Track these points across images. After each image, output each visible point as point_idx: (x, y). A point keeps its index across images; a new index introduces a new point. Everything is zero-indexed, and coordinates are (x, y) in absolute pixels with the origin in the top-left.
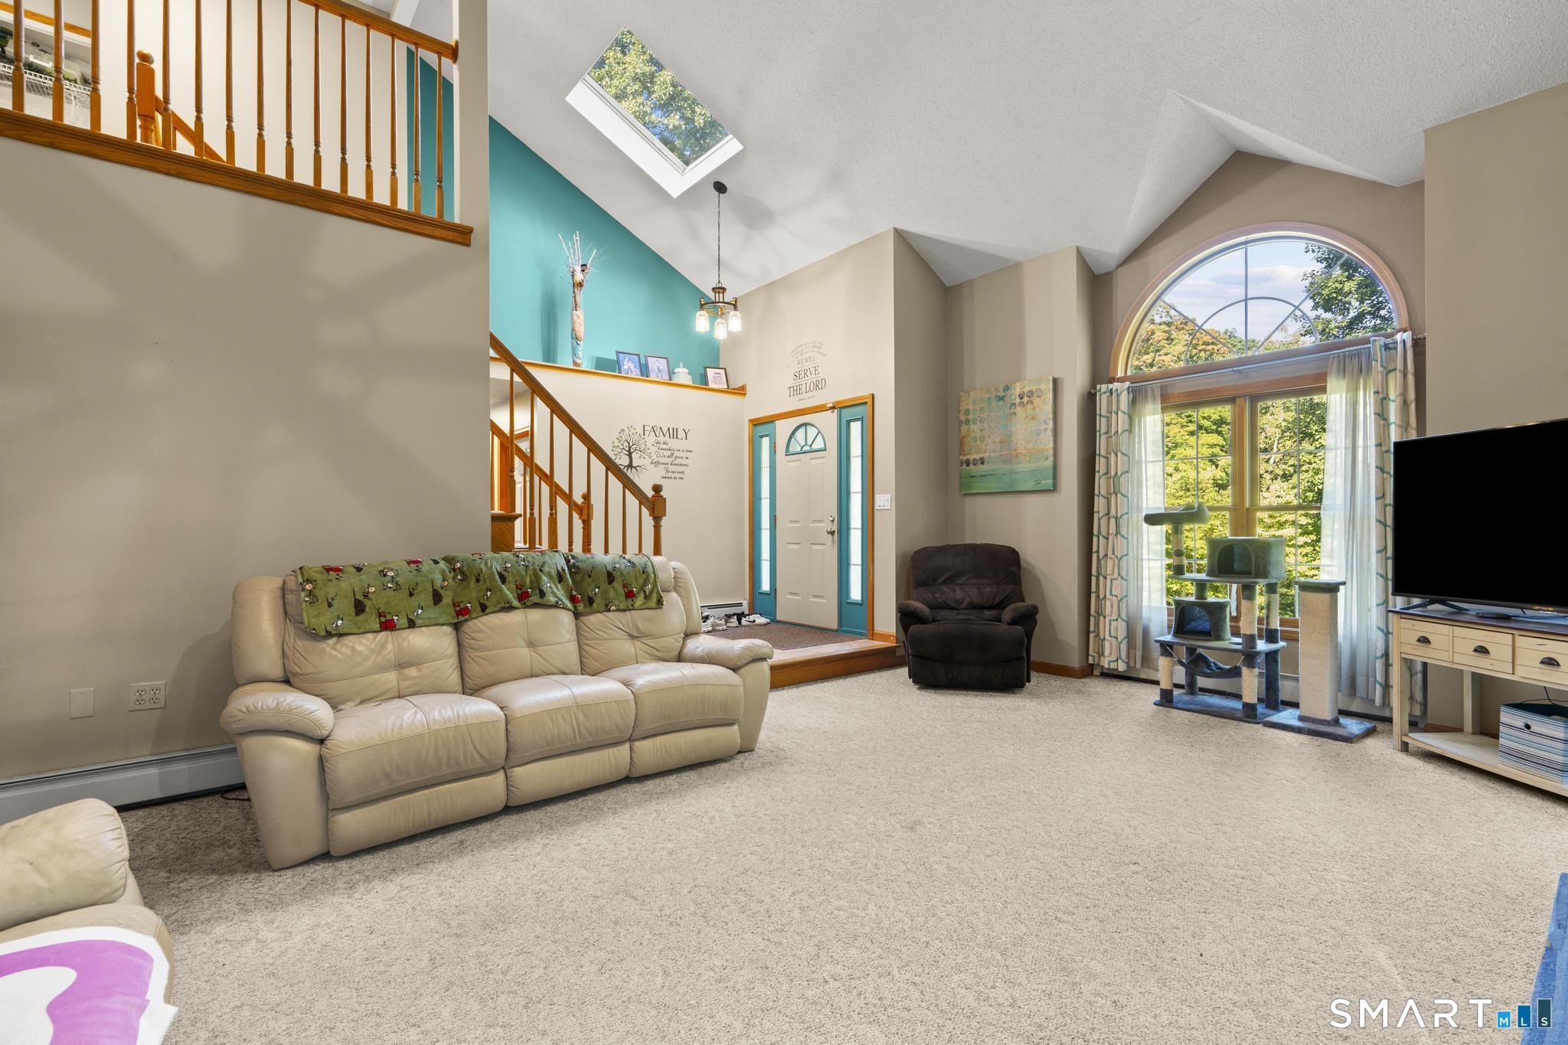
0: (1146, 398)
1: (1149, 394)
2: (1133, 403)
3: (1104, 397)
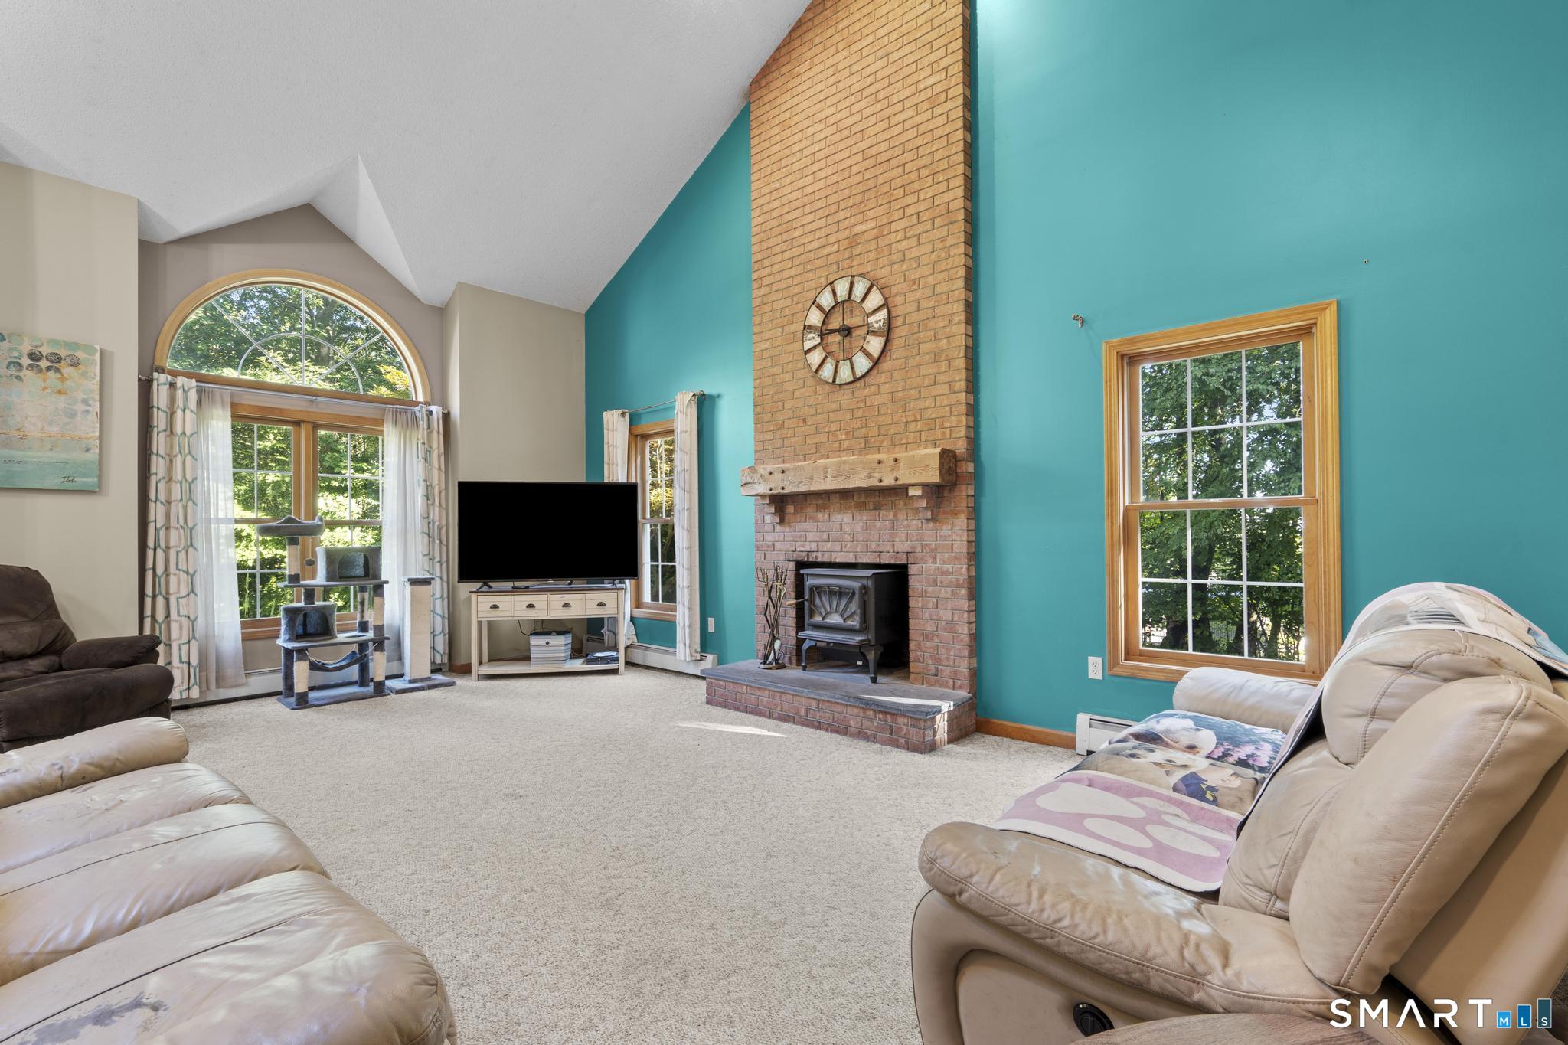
0: (214, 401)
1: (218, 398)
2: (199, 403)
3: (164, 390)
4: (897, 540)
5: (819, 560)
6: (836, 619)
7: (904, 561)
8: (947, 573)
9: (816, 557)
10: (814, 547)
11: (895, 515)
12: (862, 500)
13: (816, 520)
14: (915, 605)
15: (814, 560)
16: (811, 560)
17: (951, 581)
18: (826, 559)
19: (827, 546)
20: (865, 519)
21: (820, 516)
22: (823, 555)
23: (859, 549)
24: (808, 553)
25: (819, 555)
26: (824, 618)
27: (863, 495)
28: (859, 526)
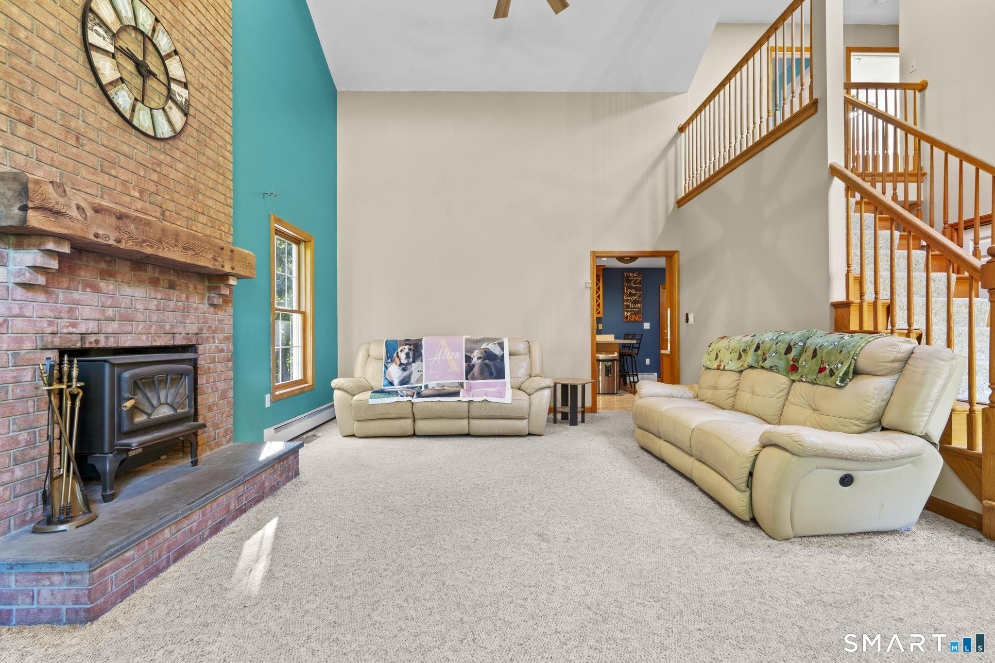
4: (188, 321)
5: (102, 344)
6: (165, 412)
7: (194, 342)
8: (222, 351)
9: (97, 341)
10: (92, 326)
11: (187, 298)
12: (156, 275)
13: (96, 289)
14: (202, 383)
15: (94, 345)
16: (87, 345)
17: (224, 358)
18: (112, 343)
19: (113, 326)
20: (159, 296)
21: (102, 285)
22: (107, 338)
23: (153, 331)
24: (83, 336)
25: (102, 338)
26: (149, 415)
27: (157, 270)
28: (153, 305)
